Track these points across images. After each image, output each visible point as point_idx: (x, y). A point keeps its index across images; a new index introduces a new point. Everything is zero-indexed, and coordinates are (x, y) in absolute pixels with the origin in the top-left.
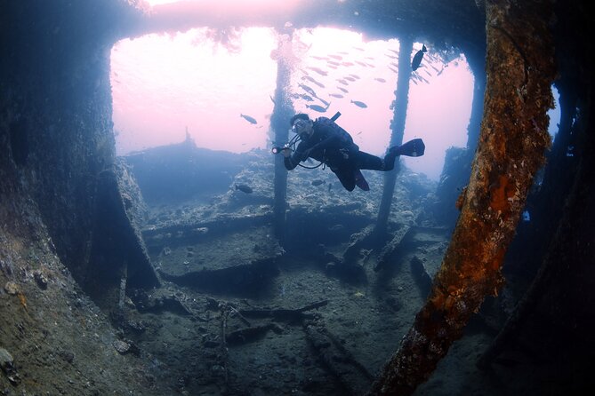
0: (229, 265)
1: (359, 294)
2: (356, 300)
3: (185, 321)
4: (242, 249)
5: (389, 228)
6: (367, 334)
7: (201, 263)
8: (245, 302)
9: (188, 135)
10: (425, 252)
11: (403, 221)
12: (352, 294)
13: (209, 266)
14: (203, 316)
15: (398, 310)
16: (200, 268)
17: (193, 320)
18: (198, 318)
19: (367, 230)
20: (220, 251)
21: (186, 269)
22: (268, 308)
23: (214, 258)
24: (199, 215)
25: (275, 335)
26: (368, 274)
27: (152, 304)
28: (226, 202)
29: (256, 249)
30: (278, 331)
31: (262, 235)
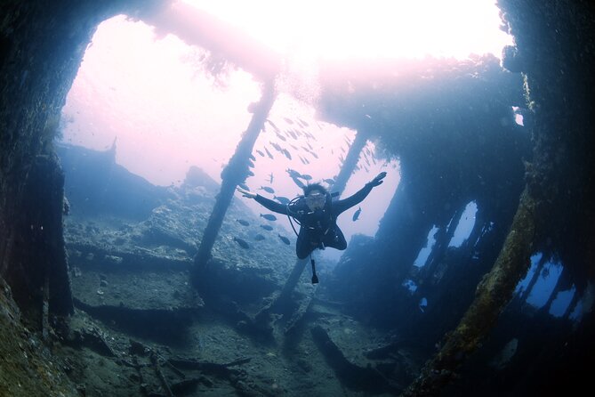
0: (147, 306)
1: (270, 354)
2: (269, 359)
3: (111, 363)
4: (160, 292)
5: (293, 296)
6: (286, 391)
7: (116, 297)
8: (167, 350)
9: (114, 147)
10: (328, 323)
11: (305, 292)
12: (265, 353)
13: (127, 303)
14: (129, 360)
15: (308, 371)
16: (116, 303)
17: (118, 363)
18: (124, 362)
19: (275, 295)
20: (136, 287)
21: (100, 300)
22: (194, 359)
23: (131, 295)
24: (111, 240)
25: (206, 388)
26: (275, 337)
27: (71, 337)
28: (139, 234)
29: (176, 295)
30: (208, 384)
31: (181, 282)
